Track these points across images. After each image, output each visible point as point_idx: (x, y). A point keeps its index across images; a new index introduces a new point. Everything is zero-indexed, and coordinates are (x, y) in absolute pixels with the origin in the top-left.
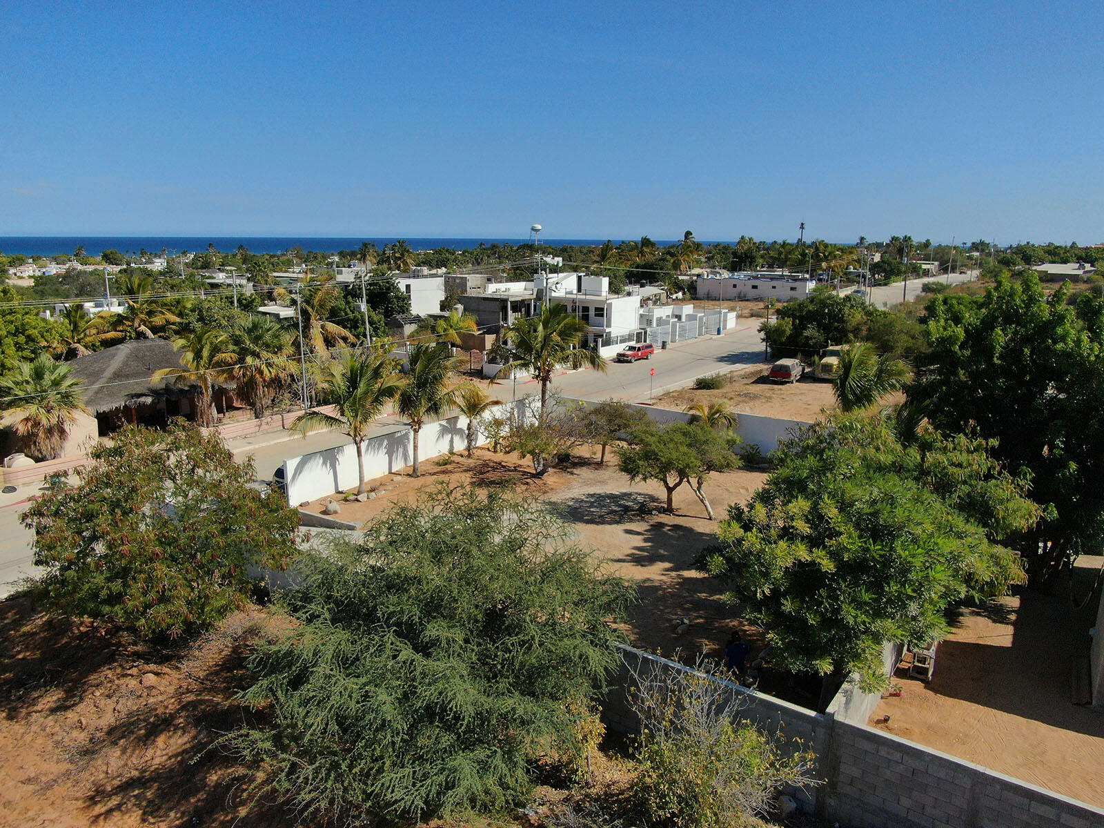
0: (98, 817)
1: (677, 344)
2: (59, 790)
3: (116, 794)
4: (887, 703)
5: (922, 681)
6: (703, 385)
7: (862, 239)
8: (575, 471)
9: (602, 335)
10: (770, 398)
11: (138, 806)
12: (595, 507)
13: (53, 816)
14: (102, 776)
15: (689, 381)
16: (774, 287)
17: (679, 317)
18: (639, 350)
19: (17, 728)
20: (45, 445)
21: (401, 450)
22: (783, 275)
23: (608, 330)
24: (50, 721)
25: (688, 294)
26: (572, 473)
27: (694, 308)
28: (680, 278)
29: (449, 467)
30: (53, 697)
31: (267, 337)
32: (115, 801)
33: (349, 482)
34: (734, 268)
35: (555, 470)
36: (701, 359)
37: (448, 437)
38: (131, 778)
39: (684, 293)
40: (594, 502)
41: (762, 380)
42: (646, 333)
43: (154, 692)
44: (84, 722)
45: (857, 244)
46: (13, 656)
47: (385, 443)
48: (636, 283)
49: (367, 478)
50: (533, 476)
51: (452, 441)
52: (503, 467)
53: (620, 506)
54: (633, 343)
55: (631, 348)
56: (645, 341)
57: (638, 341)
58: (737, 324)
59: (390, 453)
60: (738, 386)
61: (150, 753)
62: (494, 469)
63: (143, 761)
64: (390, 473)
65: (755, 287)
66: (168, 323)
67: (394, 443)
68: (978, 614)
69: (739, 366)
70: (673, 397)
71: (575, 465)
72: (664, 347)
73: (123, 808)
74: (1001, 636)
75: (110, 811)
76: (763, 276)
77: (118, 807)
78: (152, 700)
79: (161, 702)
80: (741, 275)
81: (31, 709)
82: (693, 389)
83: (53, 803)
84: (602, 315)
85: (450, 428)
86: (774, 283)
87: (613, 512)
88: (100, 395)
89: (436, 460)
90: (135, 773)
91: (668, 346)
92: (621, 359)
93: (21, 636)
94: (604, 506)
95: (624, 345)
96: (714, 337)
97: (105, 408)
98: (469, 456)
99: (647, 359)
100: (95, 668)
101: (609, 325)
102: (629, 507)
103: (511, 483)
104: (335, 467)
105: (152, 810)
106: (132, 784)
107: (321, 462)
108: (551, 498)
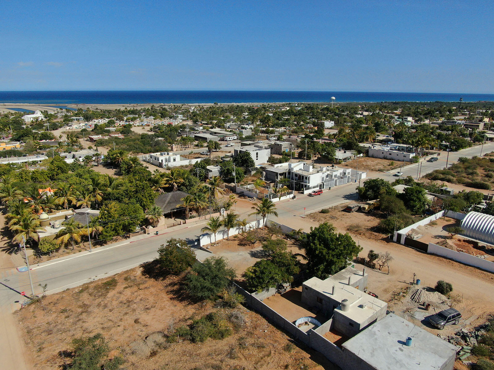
3: (170, 292)
4: (272, 296)
5: (281, 295)
6: (323, 212)
9: (306, 186)
14: (168, 290)
16: (397, 155)
18: (318, 192)
19: (157, 282)
20: (155, 224)
21: (226, 234)
23: (308, 184)
24: (161, 282)
25: (365, 154)
29: (236, 238)
33: (213, 241)
37: (238, 230)
39: (363, 154)
43: (175, 279)
44: (166, 282)
46: (156, 271)
47: (222, 233)
49: (216, 241)
50: (253, 243)
51: (239, 232)
54: (318, 188)
55: (314, 192)
56: (323, 187)
57: (320, 187)
58: (367, 176)
59: (223, 235)
60: (335, 212)
61: (174, 288)
64: (223, 239)
65: (390, 154)
67: (224, 232)
73: (171, 294)
75: (169, 294)
78: (174, 281)
79: (176, 281)
81: (159, 280)
82: (320, 213)
83: (163, 292)
84: (307, 180)
85: (238, 228)
86: (398, 153)
88: (165, 209)
89: (234, 236)
91: (331, 189)
95: (312, 190)
96: (353, 183)
97: (166, 213)
98: (242, 235)
103: (246, 245)
104: (210, 238)
105: (174, 295)
106: (172, 291)
107: (207, 237)
108: (253, 250)
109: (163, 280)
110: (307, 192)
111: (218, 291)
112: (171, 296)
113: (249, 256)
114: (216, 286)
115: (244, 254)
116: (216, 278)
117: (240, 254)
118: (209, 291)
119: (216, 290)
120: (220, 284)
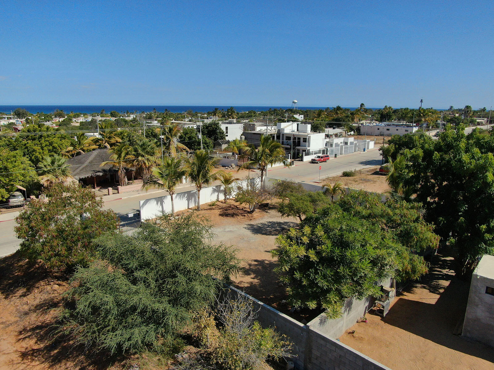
0: (20, 339)
1: (343, 155)
2: (11, 328)
3: (30, 331)
4: (359, 325)
5: (381, 316)
6: (346, 174)
7: (451, 107)
8: (269, 211)
9: (306, 151)
10: (376, 181)
11: (36, 337)
12: (270, 228)
13: (5, 338)
14: (27, 323)
15: (340, 173)
16: (397, 130)
17: (346, 143)
18: (323, 157)
19: (6, 302)
21: (193, 199)
22: (403, 124)
23: (308, 148)
24: (18, 301)
25: (356, 132)
26: (267, 212)
27: (354, 139)
28: (353, 125)
29: (214, 207)
30: (21, 291)
31: (149, 149)
32: (29, 334)
33: (168, 211)
34: (381, 120)
35: (259, 210)
36: (351, 163)
37: (216, 194)
38: (38, 325)
39: (354, 132)
40: (270, 225)
41: (376, 173)
42: (327, 150)
43: (56, 292)
44: (29, 302)
45: (449, 109)
46: (14, 274)
47: (186, 195)
48: (330, 127)
49: (175, 210)
50: (249, 212)
51: (218, 196)
52: (237, 208)
53: (281, 227)
54: (321, 155)
55: (319, 157)
56: (327, 154)
57: (323, 153)
58: (374, 147)
59: (188, 200)
60: (363, 176)
61: (47, 316)
62: (233, 208)
63: (43, 319)
64: (188, 208)
65: (388, 130)
66: (117, 142)
67: (190, 195)
68: (424, 288)
69: (368, 166)
70: (330, 180)
71: (270, 208)
72: (336, 156)
73: (30, 337)
74: (431, 298)
75: (26, 337)
76: (393, 125)
77: (29, 337)
78: (53, 295)
79: (56, 296)
80: (383, 124)
81: (14, 295)
82: (341, 176)
83: (7, 333)
84: (306, 142)
85: (217, 190)
86: (398, 128)
87: (276, 230)
88: (82, 171)
89: (210, 204)
90: (40, 324)
91: (337, 157)
92: (313, 162)
93: (18, 266)
94: (274, 227)
95: (316, 155)
96: (361, 153)
98: (225, 202)
99: (326, 162)
100: (38, 281)
101: (309, 146)
102: (285, 228)
103: (237, 215)
104: (162, 205)
105: (41, 339)
106: (38, 327)
107: (155, 202)
108: (252, 223)
109: (24, 295)
110: (307, 159)
111: (183, 319)
112: (31, 343)
113: (249, 233)
114: (175, 301)
115: (235, 229)
116: (175, 276)
117: (227, 230)
118: (147, 322)
119: (176, 316)
120: (191, 293)
